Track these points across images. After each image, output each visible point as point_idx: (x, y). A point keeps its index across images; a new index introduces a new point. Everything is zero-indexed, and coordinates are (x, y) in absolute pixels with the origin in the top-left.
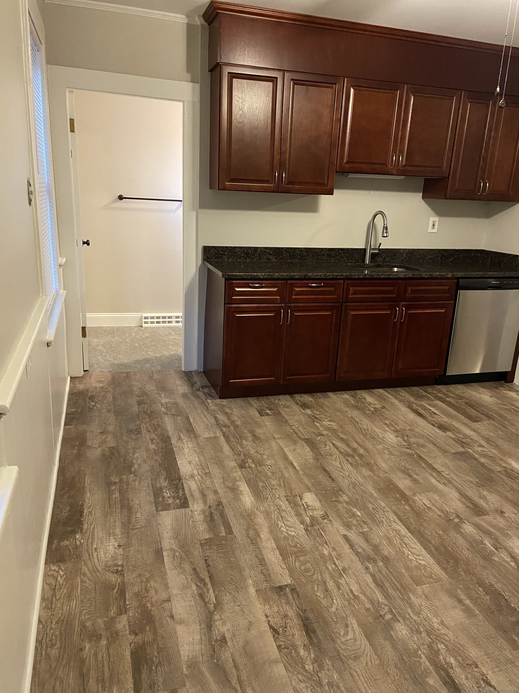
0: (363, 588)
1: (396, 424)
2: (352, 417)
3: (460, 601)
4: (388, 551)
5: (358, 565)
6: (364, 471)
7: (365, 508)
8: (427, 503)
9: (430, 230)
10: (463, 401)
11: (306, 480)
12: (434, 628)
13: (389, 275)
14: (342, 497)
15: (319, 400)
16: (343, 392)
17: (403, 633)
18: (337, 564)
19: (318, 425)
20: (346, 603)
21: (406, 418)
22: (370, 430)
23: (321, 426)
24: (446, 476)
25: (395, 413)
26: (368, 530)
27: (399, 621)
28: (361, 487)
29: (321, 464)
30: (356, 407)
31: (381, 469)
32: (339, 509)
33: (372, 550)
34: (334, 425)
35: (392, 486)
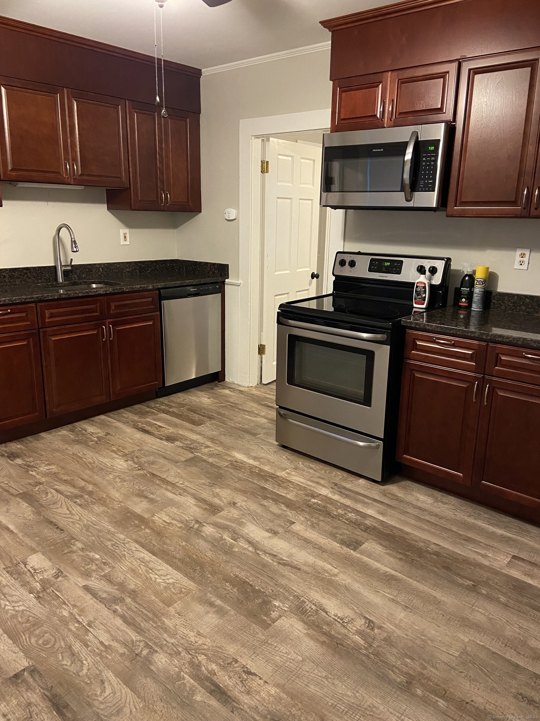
0: (114, 634)
1: (124, 448)
2: (73, 454)
3: (212, 604)
4: (134, 583)
5: (105, 612)
6: (96, 508)
7: (103, 547)
8: (167, 519)
9: (122, 242)
10: (185, 408)
11: (27, 541)
12: (192, 642)
13: (87, 292)
14: (74, 545)
15: (31, 445)
16: (59, 429)
17: (162, 662)
18: (81, 620)
19: (34, 473)
20: (98, 658)
21: (133, 439)
22: (96, 462)
23: (38, 474)
24: (181, 486)
25: (121, 437)
26: (110, 570)
27: (156, 652)
28: (96, 527)
29: (44, 517)
30: (78, 442)
31: (114, 500)
32: (74, 560)
33: (117, 589)
34: (54, 468)
35: (129, 515)
